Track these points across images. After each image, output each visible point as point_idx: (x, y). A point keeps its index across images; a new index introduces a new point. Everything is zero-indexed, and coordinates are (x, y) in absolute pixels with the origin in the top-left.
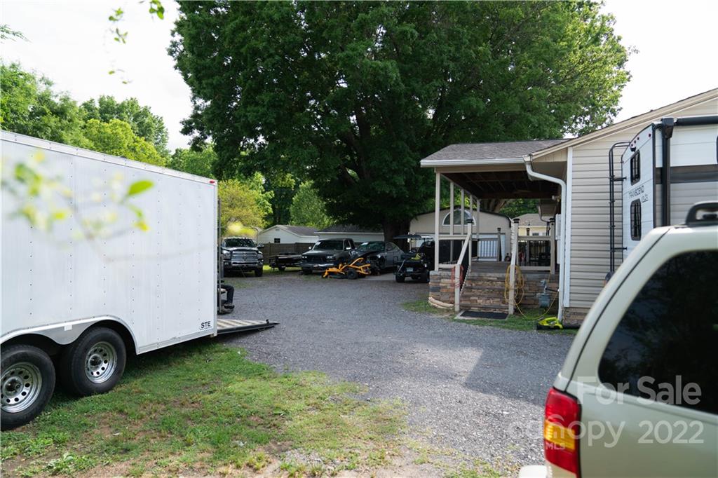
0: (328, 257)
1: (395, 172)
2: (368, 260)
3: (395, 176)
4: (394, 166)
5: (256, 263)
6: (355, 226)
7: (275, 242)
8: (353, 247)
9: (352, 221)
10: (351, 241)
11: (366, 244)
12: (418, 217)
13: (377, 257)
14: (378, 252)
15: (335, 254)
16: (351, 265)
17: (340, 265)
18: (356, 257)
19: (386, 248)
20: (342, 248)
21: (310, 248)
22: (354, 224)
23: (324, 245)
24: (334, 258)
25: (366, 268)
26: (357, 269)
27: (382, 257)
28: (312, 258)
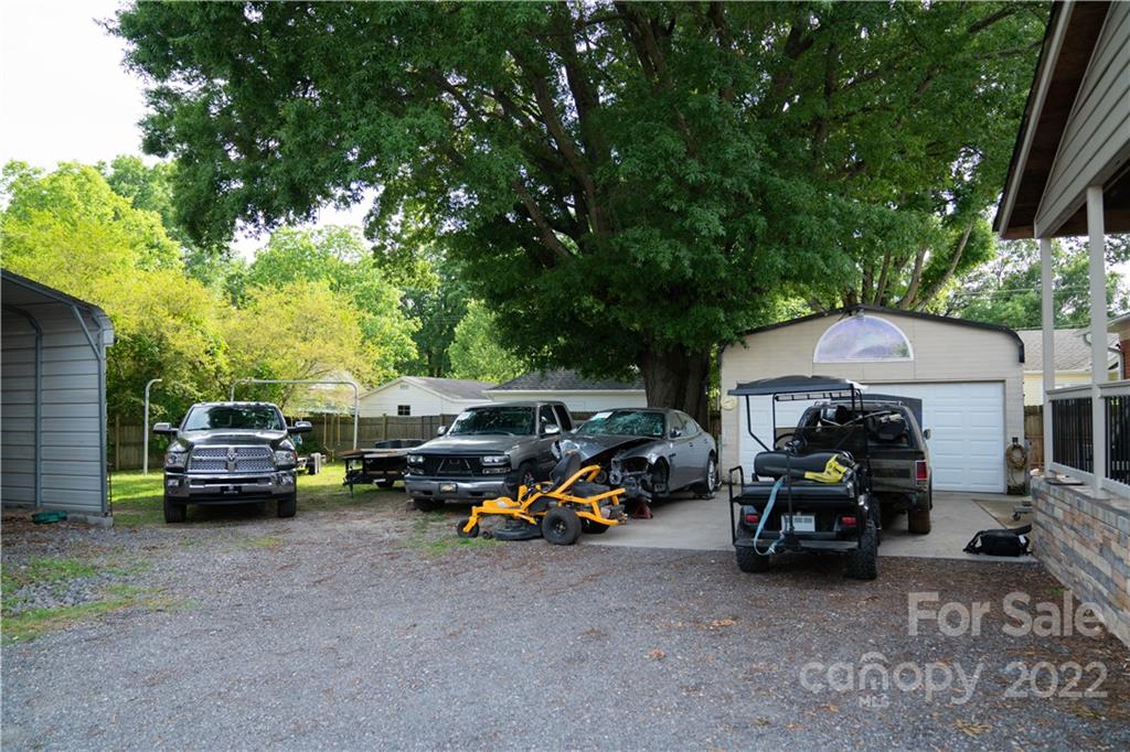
0: (488, 459)
1: (697, 192)
2: (616, 472)
3: (695, 209)
4: (694, 172)
5: (268, 479)
6: (573, 371)
7: (400, 413)
8: (567, 426)
9: (564, 358)
10: (561, 409)
11: (607, 415)
12: (749, 340)
13: (645, 460)
14: (647, 442)
15: (514, 448)
16: (557, 494)
17: (523, 489)
18: (575, 461)
19: (669, 429)
20: (532, 432)
21: (441, 429)
22: (568, 368)
23: (483, 421)
24: (507, 463)
25: (610, 501)
26: (578, 506)
27: (661, 459)
28: (439, 464)
